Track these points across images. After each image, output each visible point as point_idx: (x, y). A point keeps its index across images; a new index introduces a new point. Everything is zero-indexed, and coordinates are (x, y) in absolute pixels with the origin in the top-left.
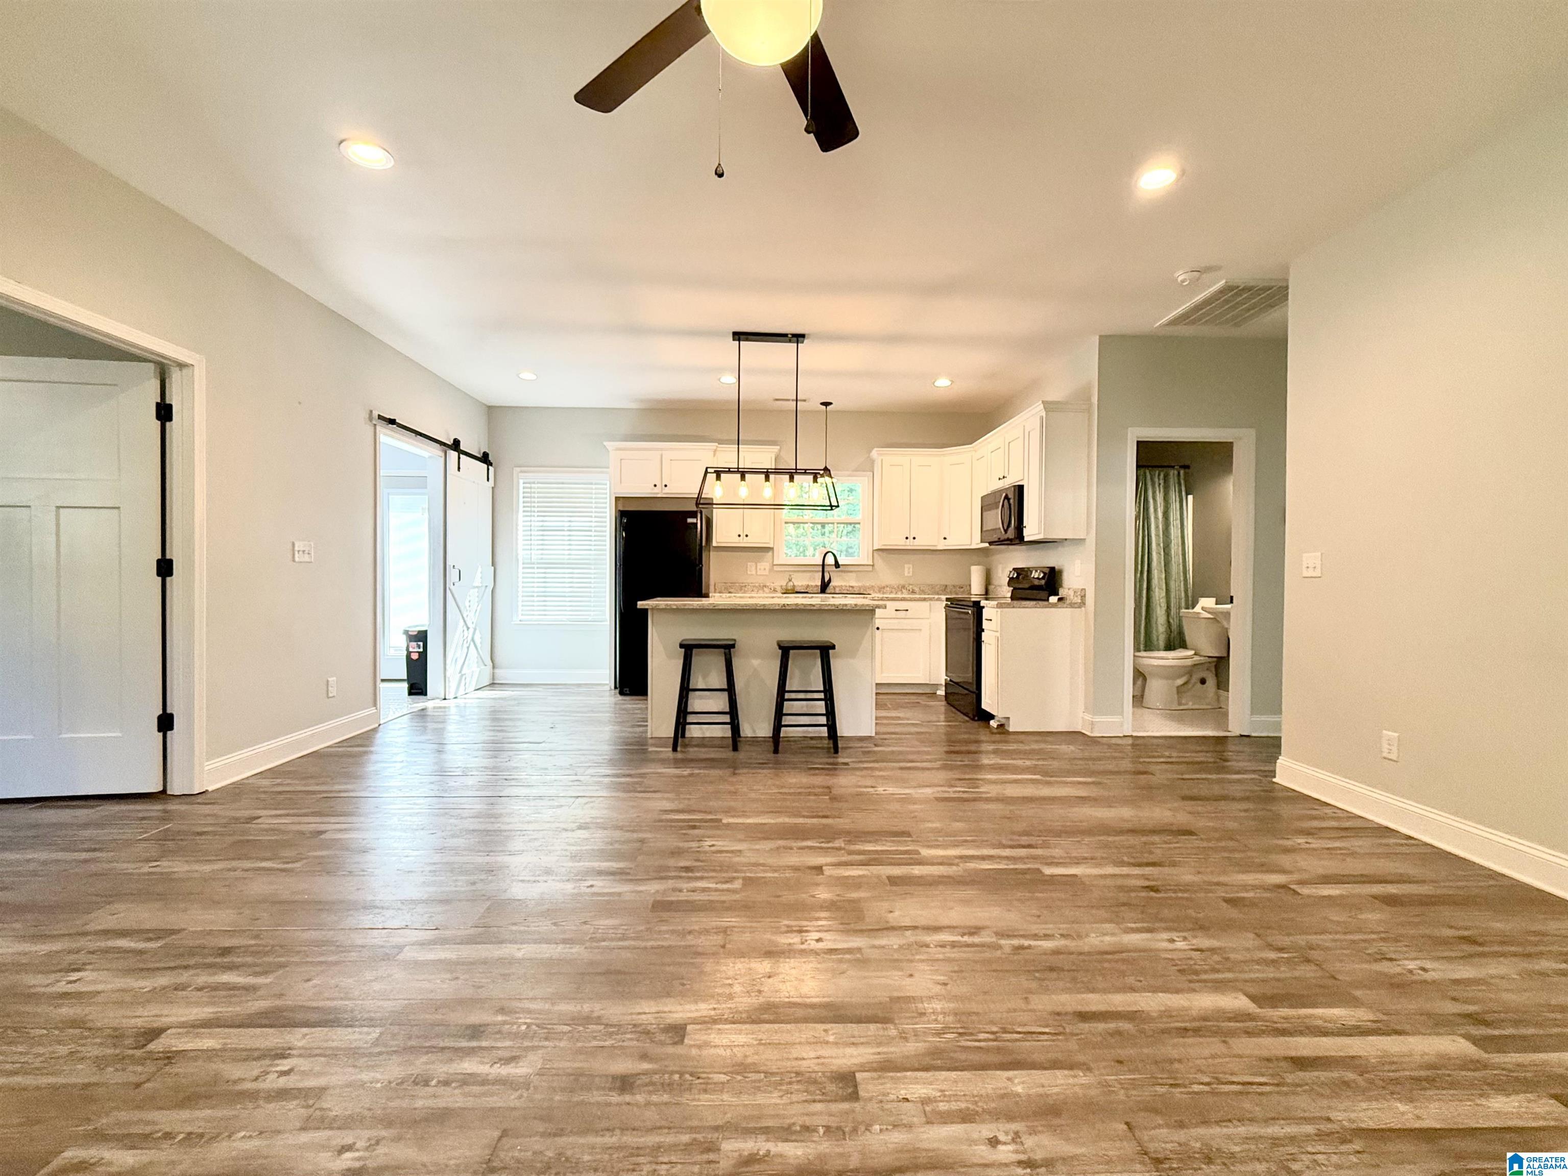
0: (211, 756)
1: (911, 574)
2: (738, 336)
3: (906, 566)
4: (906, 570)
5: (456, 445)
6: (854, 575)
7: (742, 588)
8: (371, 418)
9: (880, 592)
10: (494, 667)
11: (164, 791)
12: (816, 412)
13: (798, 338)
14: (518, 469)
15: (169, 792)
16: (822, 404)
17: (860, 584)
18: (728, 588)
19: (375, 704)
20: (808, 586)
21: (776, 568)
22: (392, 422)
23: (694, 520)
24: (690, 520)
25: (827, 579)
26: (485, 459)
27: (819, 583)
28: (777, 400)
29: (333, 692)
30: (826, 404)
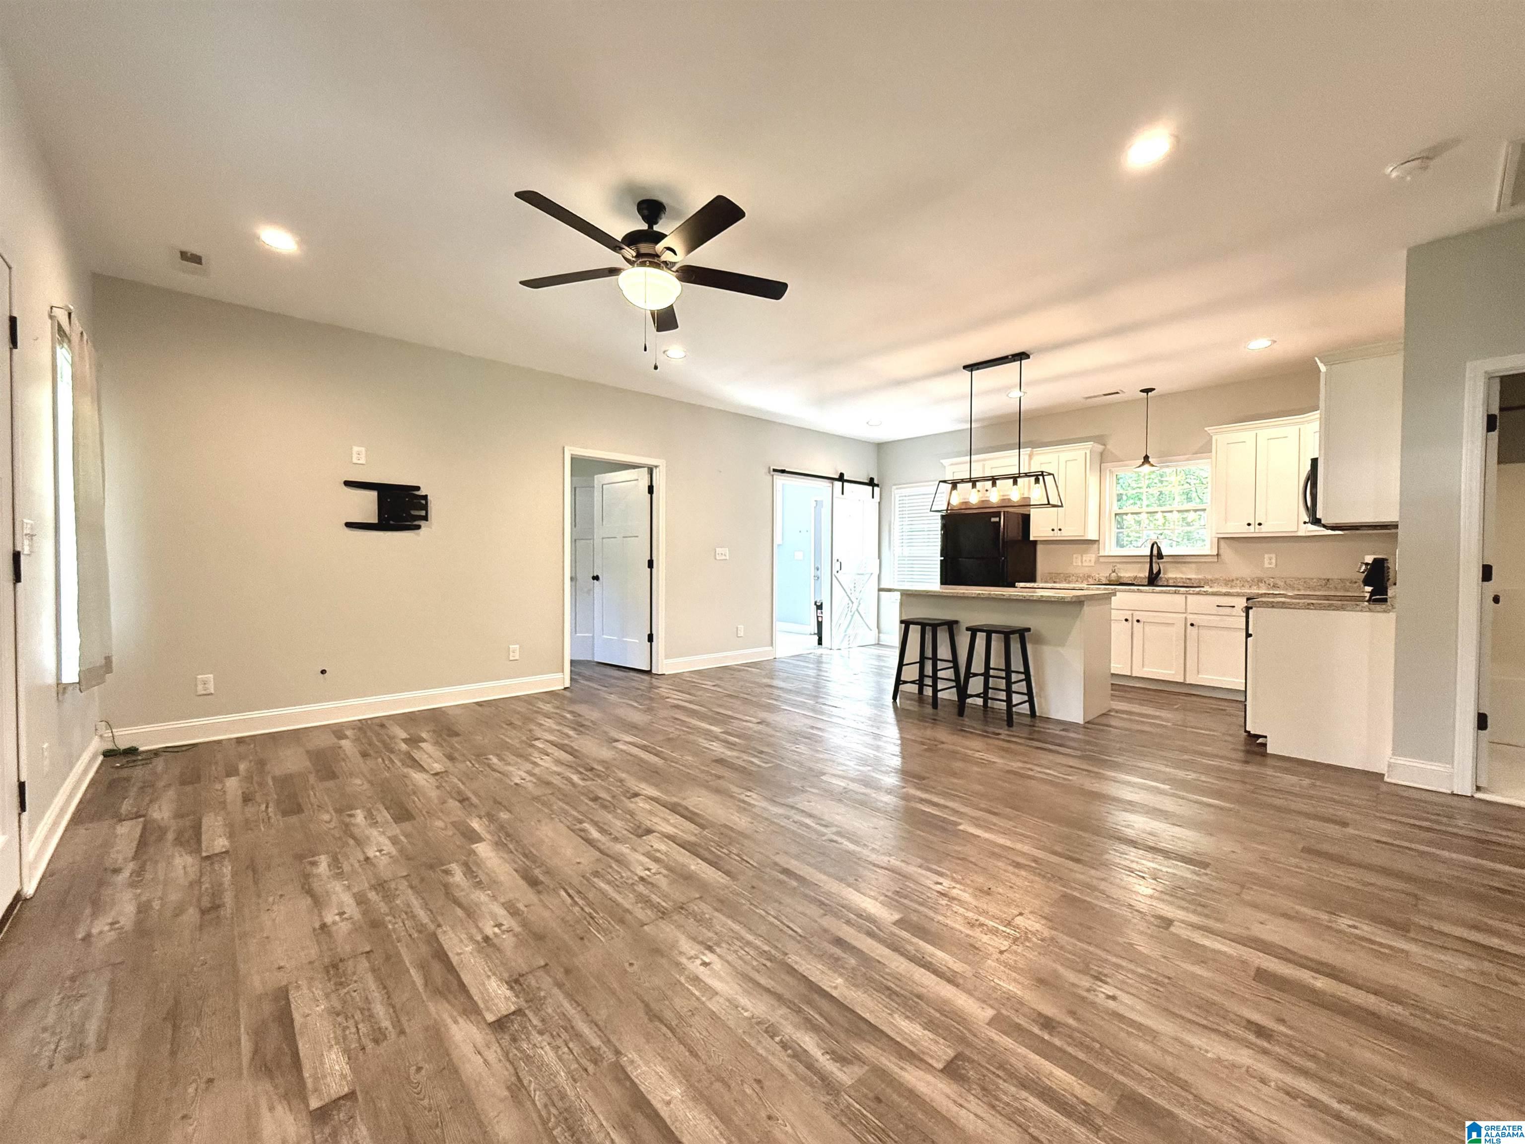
0: (667, 657)
1: (1273, 566)
2: (971, 367)
3: (1266, 556)
4: (1266, 561)
5: (841, 478)
6: (1193, 566)
7: (1067, 578)
8: (769, 472)
9: (1226, 585)
10: (879, 633)
11: (651, 670)
12: (1134, 402)
13: (1021, 356)
14: (894, 487)
15: (654, 671)
16: (1142, 391)
17: (1200, 577)
18: (1053, 578)
19: (772, 645)
20: (1136, 578)
21: (1102, 560)
22: (783, 471)
23: (997, 519)
24: (993, 520)
25: (1155, 571)
26: (871, 483)
27: (1147, 574)
28: (1087, 398)
29: (741, 634)
30: (1147, 391)
